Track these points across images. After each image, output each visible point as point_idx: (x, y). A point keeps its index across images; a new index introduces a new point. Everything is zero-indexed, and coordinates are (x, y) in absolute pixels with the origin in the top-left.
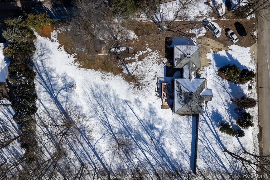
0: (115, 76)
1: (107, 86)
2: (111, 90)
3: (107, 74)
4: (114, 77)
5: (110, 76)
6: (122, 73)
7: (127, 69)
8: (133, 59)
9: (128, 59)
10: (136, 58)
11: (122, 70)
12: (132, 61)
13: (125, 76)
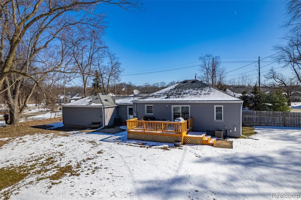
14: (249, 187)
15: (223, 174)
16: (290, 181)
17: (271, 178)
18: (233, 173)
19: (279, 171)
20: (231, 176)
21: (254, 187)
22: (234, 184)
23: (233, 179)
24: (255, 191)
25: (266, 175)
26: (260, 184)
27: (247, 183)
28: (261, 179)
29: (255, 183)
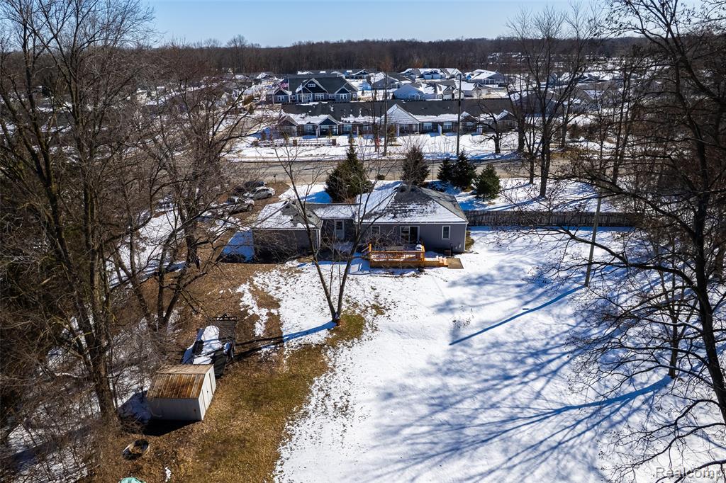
0: (332, 370)
1: (390, 396)
2: (409, 382)
3: (322, 395)
4: (339, 375)
5: (332, 385)
6: (320, 347)
7: (307, 333)
8: (267, 318)
9: (259, 330)
10: (264, 311)
11: (307, 347)
12: (275, 322)
13: (335, 339)
14: (484, 300)
15: (469, 294)
16: (503, 293)
17: (493, 293)
18: (474, 292)
19: (497, 286)
20: (473, 294)
21: (487, 299)
22: (477, 299)
23: (475, 296)
24: (488, 302)
25: (491, 291)
26: (489, 297)
27: (483, 297)
28: (489, 294)
29: (486, 297)
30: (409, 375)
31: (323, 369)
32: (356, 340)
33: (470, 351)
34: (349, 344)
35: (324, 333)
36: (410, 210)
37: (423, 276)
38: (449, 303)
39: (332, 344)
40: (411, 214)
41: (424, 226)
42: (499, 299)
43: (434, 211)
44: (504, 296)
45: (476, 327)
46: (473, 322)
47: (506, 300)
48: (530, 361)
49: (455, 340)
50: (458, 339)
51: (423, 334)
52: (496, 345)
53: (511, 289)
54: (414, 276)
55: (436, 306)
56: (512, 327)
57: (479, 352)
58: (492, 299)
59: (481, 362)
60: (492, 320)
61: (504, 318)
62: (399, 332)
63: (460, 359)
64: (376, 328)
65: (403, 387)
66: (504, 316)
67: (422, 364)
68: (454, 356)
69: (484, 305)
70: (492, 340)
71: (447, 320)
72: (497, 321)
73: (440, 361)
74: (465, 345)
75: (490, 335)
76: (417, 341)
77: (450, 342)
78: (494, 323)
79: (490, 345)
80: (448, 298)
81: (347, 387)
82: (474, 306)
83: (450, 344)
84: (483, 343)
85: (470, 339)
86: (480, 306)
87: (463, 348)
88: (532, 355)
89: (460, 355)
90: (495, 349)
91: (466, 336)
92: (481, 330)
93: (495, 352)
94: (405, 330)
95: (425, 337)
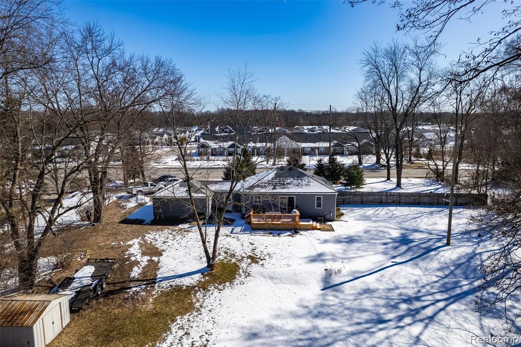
0: (198, 310)
1: (254, 335)
2: (277, 323)
3: (181, 333)
4: (204, 314)
5: (194, 325)
6: (190, 289)
7: (181, 276)
8: (146, 263)
9: (136, 272)
10: (146, 258)
11: (178, 289)
12: (153, 266)
13: (208, 282)
14: (354, 253)
15: (340, 249)
16: (371, 249)
17: (362, 248)
18: (344, 248)
19: (365, 244)
20: (344, 249)
21: (357, 253)
22: (347, 253)
23: (345, 251)
24: (358, 255)
25: (360, 247)
26: (358, 252)
27: (352, 252)
28: (358, 249)
29: (356, 252)
30: (278, 316)
31: (189, 308)
32: (228, 284)
33: (341, 296)
34: (220, 287)
35: (197, 277)
36: (287, 183)
37: (298, 236)
38: (320, 255)
39: (203, 286)
40: (289, 186)
41: (299, 196)
42: (368, 253)
43: (308, 184)
44: (373, 251)
45: (348, 276)
46: (344, 271)
47: (375, 254)
48: (404, 306)
49: (327, 286)
50: (329, 285)
51: (295, 280)
52: (368, 291)
53: (379, 246)
54: (289, 235)
55: (308, 257)
56: (382, 276)
57: (351, 298)
58: (361, 253)
59: (353, 306)
60: (363, 270)
61: (373, 269)
62: (271, 278)
63: (332, 303)
64: (249, 274)
65: (270, 328)
66: (373, 267)
67: (293, 307)
68: (325, 300)
69: (353, 258)
70: (364, 287)
71: (319, 269)
72: (367, 271)
73: (311, 304)
74: (337, 291)
75: (361, 283)
76: (289, 286)
77: (322, 288)
78: (364, 272)
79: (361, 291)
80: (320, 251)
81: (210, 326)
82: (345, 259)
83: (322, 290)
84: (355, 290)
85: (340, 286)
86: (350, 258)
87: (335, 293)
88: (405, 301)
89: (332, 299)
90: (367, 295)
91: (338, 283)
92: (352, 278)
93: (367, 297)
94: (277, 276)
95: (297, 283)
